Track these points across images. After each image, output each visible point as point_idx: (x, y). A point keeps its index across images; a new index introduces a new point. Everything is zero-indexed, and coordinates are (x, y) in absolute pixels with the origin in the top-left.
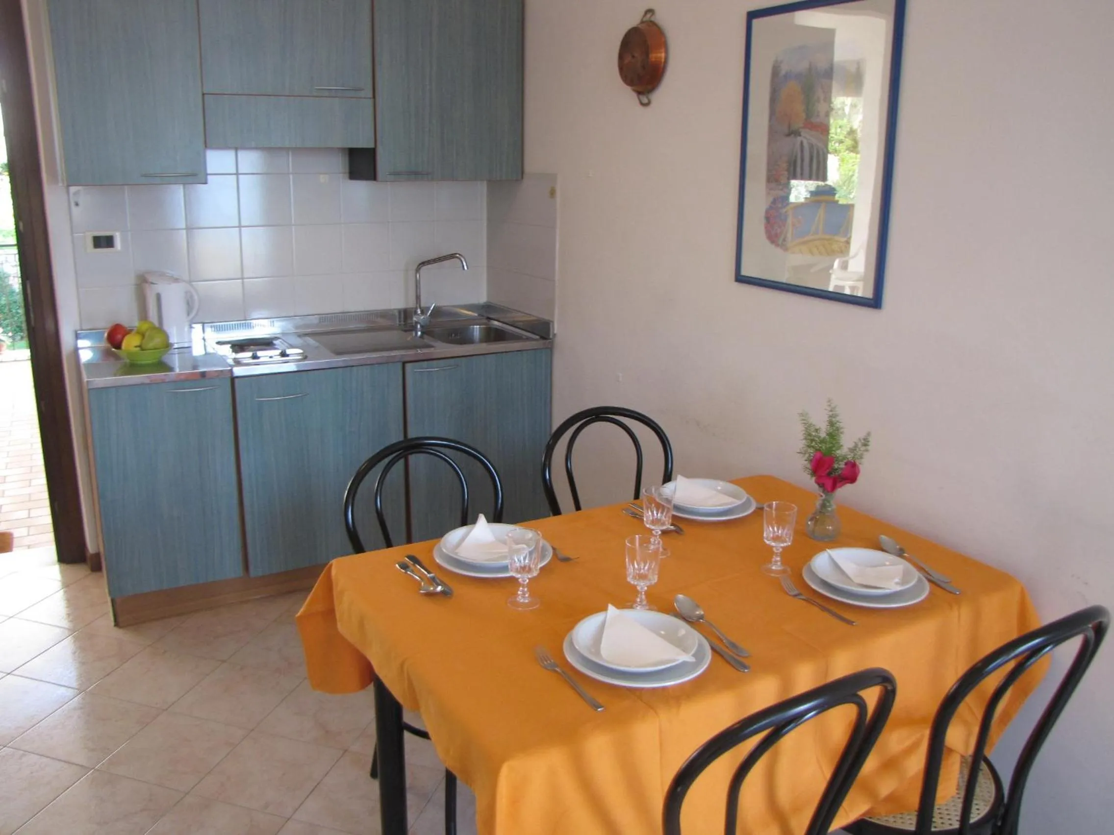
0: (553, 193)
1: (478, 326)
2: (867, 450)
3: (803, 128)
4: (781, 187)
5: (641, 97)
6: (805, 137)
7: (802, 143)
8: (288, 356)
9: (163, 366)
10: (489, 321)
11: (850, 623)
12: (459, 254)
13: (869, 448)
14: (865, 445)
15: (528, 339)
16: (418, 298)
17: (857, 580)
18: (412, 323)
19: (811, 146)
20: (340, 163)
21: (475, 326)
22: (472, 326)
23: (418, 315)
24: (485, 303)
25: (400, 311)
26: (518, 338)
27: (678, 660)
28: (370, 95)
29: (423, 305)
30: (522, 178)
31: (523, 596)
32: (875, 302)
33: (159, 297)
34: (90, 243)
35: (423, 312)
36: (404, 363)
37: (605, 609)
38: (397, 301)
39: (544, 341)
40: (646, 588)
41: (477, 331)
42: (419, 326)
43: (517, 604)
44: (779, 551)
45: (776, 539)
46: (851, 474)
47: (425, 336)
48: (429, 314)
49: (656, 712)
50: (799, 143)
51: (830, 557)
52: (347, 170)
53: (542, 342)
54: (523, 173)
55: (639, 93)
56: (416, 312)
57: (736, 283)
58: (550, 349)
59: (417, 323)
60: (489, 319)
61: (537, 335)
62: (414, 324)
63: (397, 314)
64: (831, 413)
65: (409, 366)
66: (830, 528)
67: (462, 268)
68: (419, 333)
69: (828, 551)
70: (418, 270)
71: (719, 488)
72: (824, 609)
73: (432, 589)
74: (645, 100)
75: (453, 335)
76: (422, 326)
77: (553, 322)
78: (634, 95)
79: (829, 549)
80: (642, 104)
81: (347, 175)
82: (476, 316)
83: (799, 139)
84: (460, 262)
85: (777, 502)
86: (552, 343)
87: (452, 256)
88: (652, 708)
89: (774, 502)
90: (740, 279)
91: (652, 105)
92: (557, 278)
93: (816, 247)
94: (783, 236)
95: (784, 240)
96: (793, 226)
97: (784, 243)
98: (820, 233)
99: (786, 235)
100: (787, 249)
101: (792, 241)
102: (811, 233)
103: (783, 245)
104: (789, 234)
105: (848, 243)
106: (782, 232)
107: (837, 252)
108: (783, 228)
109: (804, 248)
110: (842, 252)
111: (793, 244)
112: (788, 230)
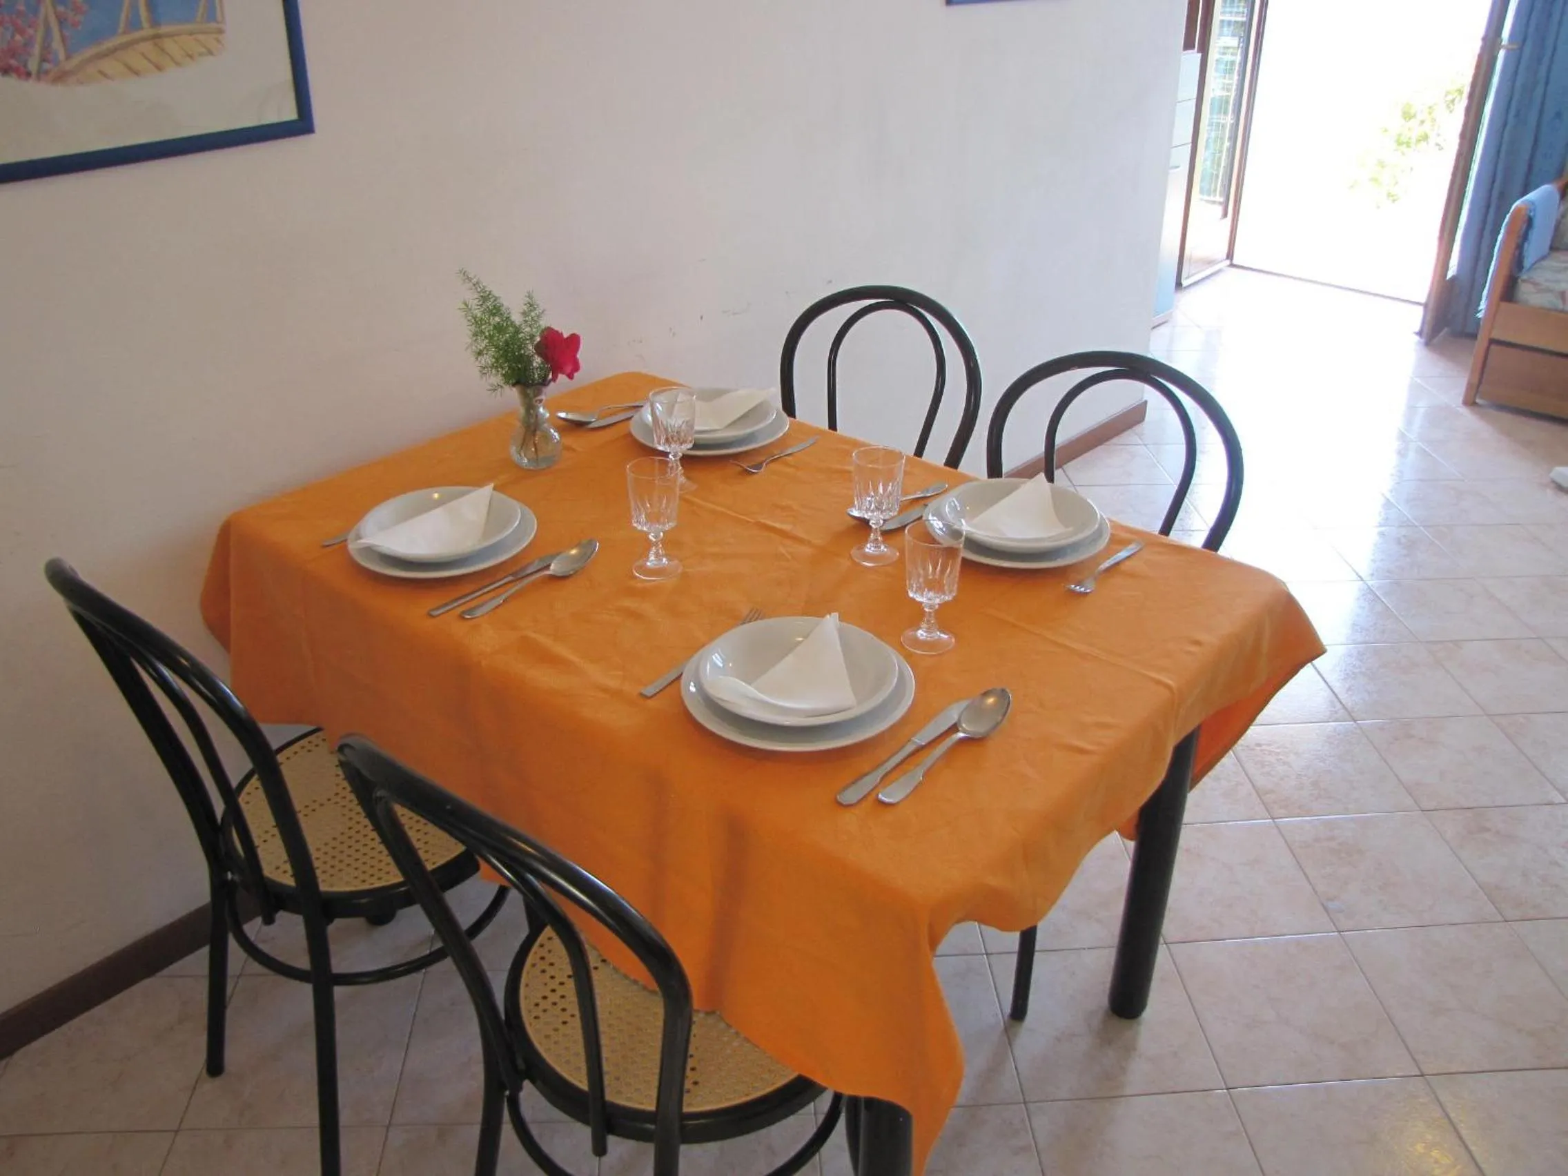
32: (303, 125)
93: (143, 55)
94: (36, 50)
95: (43, 59)
96: (61, 21)
97: (46, 66)
98: (145, 24)
99: (46, 47)
100: (61, 77)
101: (68, 57)
102: (120, 30)
103: (41, 74)
104: (57, 44)
105: (221, 31)
106: (28, 44)
107: (201, 54)
108: (31, 31)
109: (108, 65)
110: (210, 53)
111: (75, 61)
112: (48, 31)
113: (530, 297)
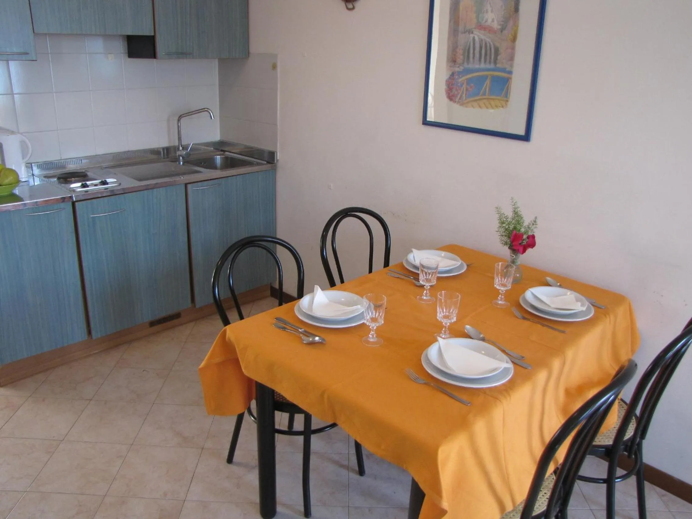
0: (274, 67)
1: (219, 157)
2: (536, 227)
3: (475, 28)
4: (457, 66)
5: (347, 4)
6: (476, 35)
7: (474, 38)
8: (107, 184)
10: (224, 153)
11: (563, 332)
12: (207, 108)
14: (535, 224)
15: (258, 164)
16: (180, 139)
17: (553, 306)
18: (176, 156)
19: (481, 41)
20: (121, 47)
21: (217, 157)
22: (215, 157)
23: (180, 151)
24: (219, 141)
25: (163, 149)
26: (250, 164)
27: (501, 368)
29: (184, 143)
30: (249, 56)
31: (372, 337)
32: (526, 137)
35: (183, 148)
36: (186, 185)
37: (436, 340)
38: (162, 142)
39: (272, 165)
40: (449, 324)
41: (218, 159)
42: (181, 158)
43: (368, 342)
44: (503, 293)
45: (503, 285)
46: (531, 243)
47: (185, 163)
48: (189, 150)
49: (500, 401)
50: (472, 39)
51: (533, 294)
52: (127, 51)
53: (269, 165)
54: (249, 53)
55: (346, 1)
56: (178, 149)
57: (423, 126)
58: (274, 169)
59: (179, 156)
60: (224, 151)
61: (266, 161)
62: (177, 157)
63: (162, 150)
64: (514, 207)
65: (189, 186)
67: (210, 118)
68: (181, 163)
69: (530, 289)
70: (179, 120)
71: (443, 255)
72: (543, 325)
73: (311, 339)
74: (350, 6)
75: (203, 163)
76: (183, 158)
77: (277, 152)
79: (530, 288)
80: (348, 9)
81: (127, 55)
82: (212, 150)
83: (472, 35)
84: (209, 114)
85: (502, 263)
86: (276, 166)
87: (203, 110)
88: (498, 399)
89: (500, 263)
90: (426, 123)
91: (355, 10)
92: (278, 124)
93: (484, 103)
94: (459, 96)
95: (460, 99)
96: (467, 90)
97: (460, 100)
98: (487, 94)
99: (461, 96)
100: (462, 105)
101: (466, 99)
102: (480, 95)
103: (459, 102)
104: (464, 95)
105: (507, 101)
106: (458, 94)
107: (500, 107)
108: (459, 91)
109: (475, 104)
110: (503, 107)
111: (467, 101)
112: (463, 92)
113: (536, 218)
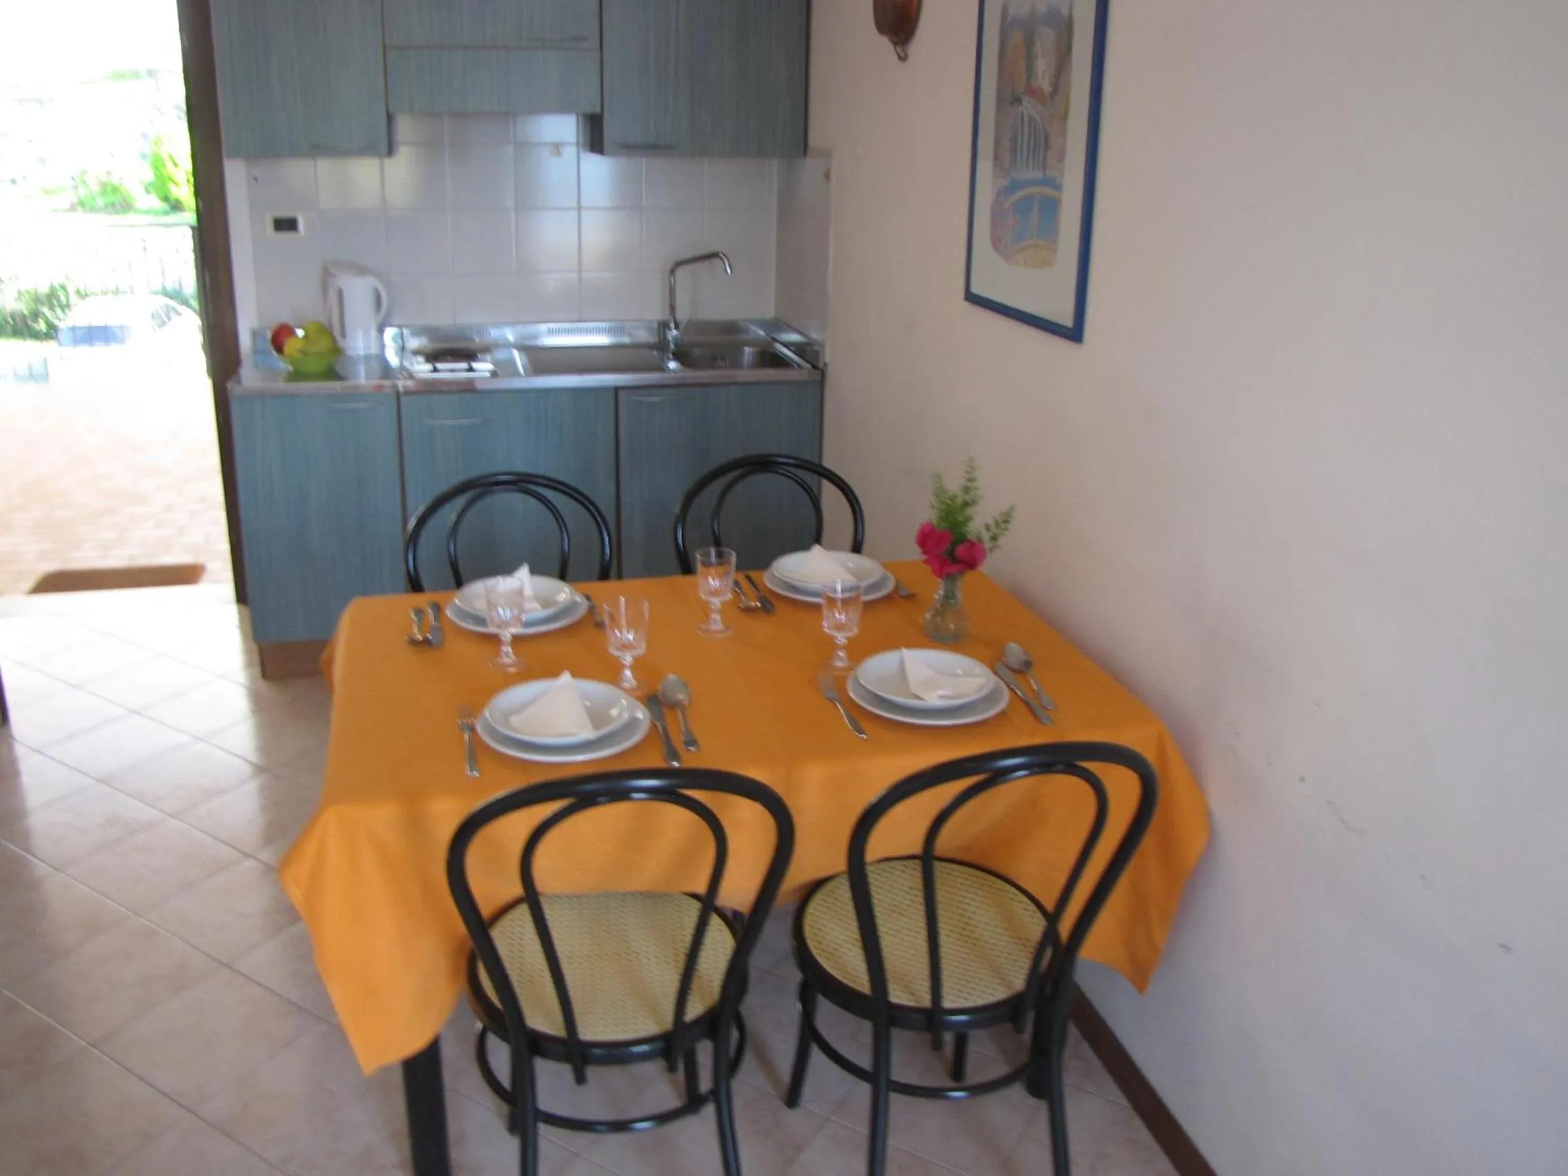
0: (827, 176)
3: (1024, 93)
4: (1002, 175)
5: (899, 50)
6: (1026, 108)
7: (1022, 113)
9: (332, 374)
10: (772, 343)
12: (724, 253)
13: (1009, 526)
14: (1006, 522)
16: (672, 309)
19: (1030, 119)
20: (577, 132)
23: (672, 329)
24: (772, 318)
28: (597, 45)
29: (677, 314)
30: (805, 154)
32: (1076, 334)
33: (340, 294)
34: (270, 225)
36: (617, 390)
39: (815, 371)
45: (840, 627)
50: (1020, 116)
54: (806, 147)
55: (895, 44)
56: (670, 327)
57: (966, 304)
58: (820, 382)
60: (773, 339)
61: (808, 362)
65: (622, 394)
66: (952, 626)
67: (723, 272)
69: (902, 650)
70: (672, 272)
74: (902, 55)
77: (824, 347)
78: (891, 46)
80: (900, 59)
81: (589, 148)
83: (1021, 109)
84: (723, 264)
86: (823, 376)
87: (714, 255)
90: (969, 297)
91: (908, 61)
93: (1030, 256)
94: (1004, 241)
95: (1005, 246)
96: (1013, 227)
97: (1005, 250)
98: (1034, 237)
100: (1007, 259)
101: (1011, 247)
102: (1027, 237)
103: (1003, 254)
104: (1009, 239)
105: (1056, 251)
106: (1003, 235)
107: (1047, 264)
108: (1005, 229)
109: (1021, 257)
110: (1050, 264)
111: (1012, 251)
112: (1008, 232)
